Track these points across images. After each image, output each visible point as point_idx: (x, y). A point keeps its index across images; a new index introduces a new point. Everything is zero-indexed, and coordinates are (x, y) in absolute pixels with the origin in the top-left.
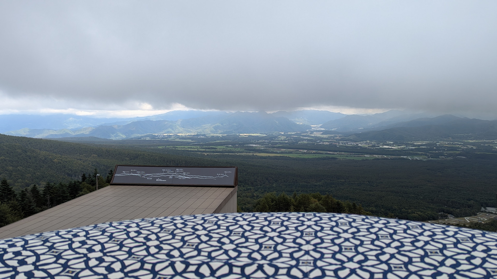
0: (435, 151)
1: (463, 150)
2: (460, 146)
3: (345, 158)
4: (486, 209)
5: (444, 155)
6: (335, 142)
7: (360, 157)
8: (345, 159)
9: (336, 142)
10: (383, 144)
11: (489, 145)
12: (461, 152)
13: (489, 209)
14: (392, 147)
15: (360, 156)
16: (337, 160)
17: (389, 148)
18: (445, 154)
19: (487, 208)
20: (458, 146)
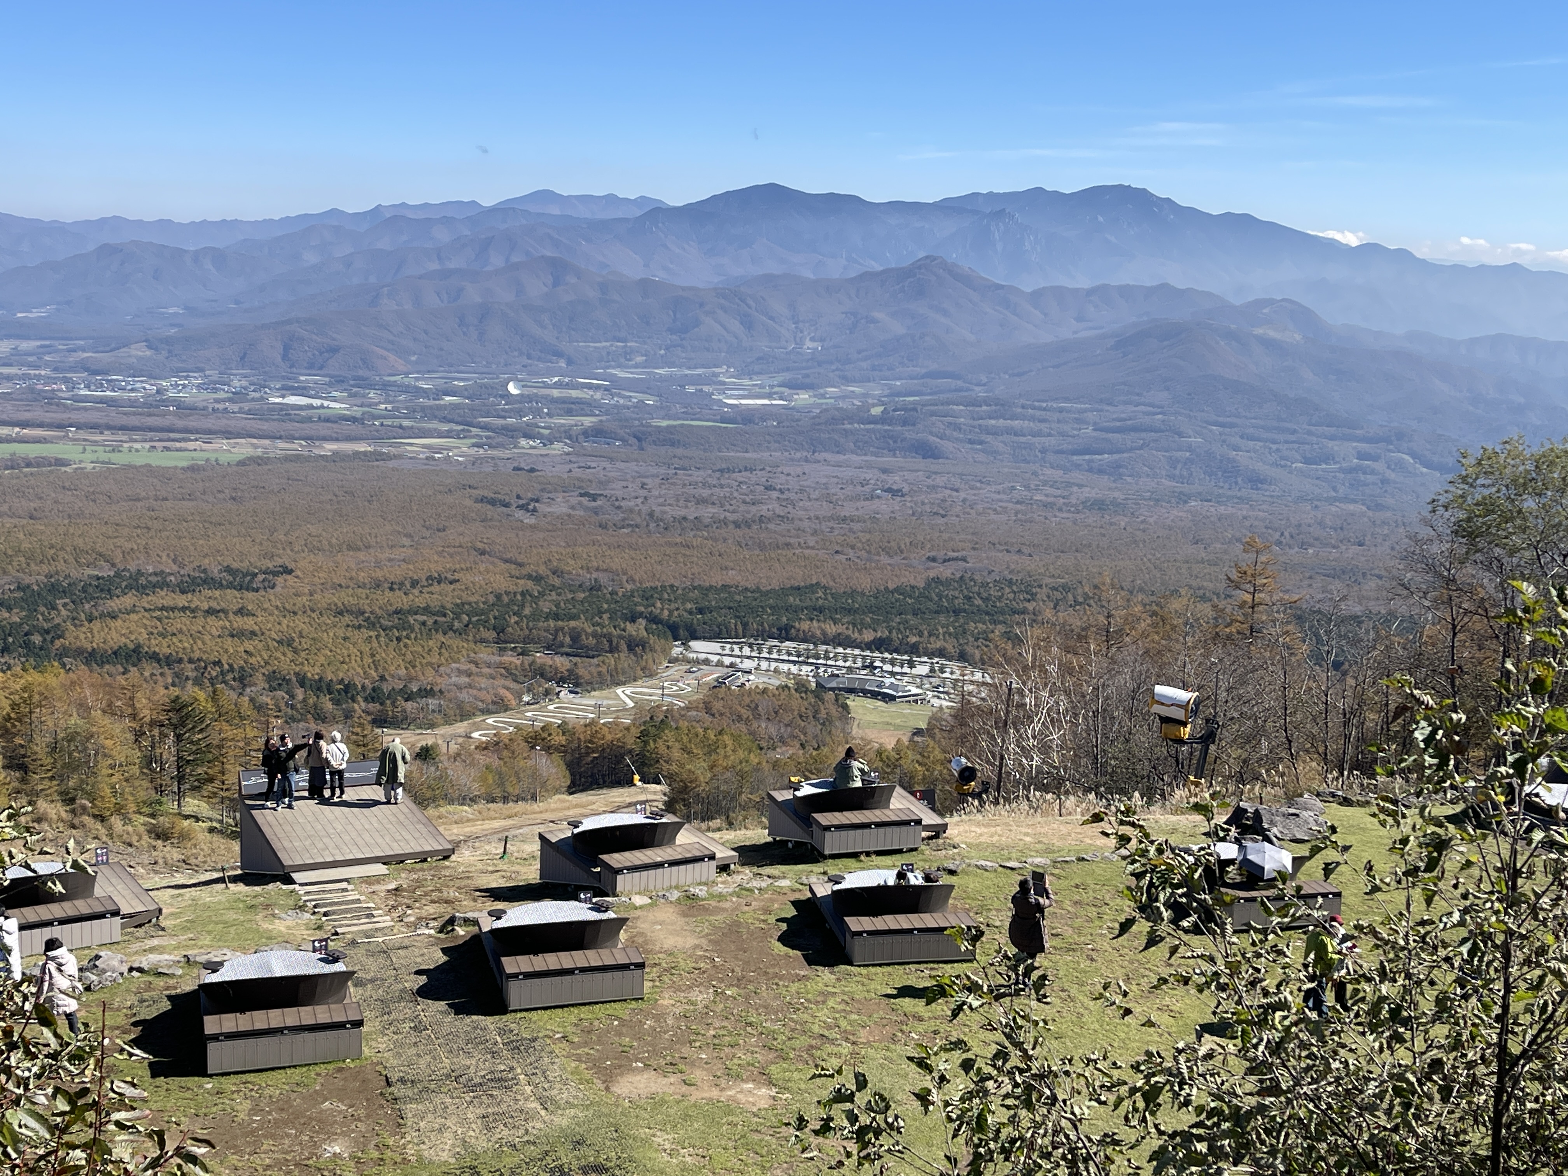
0: (504, 418)
1: (607, 411)
2: (598, 395)
3: (105, 457)
4: (687, 648)
5: (540, 437)
6: (49, 380)
7: (178, 450)
8: (103, 462)
9: (55, 380)
10: (283, 388)
11: (699, 387)
12: (601, 421)
13: (701, 647)
14: (326, 403)
15: (178, 445)
16: (68, 469)
17: (311, 407)
18: (542, 431)
19: (694, 644)
20: (591, 392)
